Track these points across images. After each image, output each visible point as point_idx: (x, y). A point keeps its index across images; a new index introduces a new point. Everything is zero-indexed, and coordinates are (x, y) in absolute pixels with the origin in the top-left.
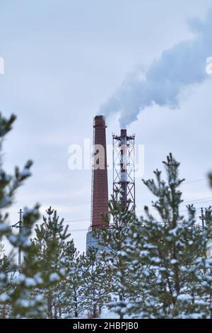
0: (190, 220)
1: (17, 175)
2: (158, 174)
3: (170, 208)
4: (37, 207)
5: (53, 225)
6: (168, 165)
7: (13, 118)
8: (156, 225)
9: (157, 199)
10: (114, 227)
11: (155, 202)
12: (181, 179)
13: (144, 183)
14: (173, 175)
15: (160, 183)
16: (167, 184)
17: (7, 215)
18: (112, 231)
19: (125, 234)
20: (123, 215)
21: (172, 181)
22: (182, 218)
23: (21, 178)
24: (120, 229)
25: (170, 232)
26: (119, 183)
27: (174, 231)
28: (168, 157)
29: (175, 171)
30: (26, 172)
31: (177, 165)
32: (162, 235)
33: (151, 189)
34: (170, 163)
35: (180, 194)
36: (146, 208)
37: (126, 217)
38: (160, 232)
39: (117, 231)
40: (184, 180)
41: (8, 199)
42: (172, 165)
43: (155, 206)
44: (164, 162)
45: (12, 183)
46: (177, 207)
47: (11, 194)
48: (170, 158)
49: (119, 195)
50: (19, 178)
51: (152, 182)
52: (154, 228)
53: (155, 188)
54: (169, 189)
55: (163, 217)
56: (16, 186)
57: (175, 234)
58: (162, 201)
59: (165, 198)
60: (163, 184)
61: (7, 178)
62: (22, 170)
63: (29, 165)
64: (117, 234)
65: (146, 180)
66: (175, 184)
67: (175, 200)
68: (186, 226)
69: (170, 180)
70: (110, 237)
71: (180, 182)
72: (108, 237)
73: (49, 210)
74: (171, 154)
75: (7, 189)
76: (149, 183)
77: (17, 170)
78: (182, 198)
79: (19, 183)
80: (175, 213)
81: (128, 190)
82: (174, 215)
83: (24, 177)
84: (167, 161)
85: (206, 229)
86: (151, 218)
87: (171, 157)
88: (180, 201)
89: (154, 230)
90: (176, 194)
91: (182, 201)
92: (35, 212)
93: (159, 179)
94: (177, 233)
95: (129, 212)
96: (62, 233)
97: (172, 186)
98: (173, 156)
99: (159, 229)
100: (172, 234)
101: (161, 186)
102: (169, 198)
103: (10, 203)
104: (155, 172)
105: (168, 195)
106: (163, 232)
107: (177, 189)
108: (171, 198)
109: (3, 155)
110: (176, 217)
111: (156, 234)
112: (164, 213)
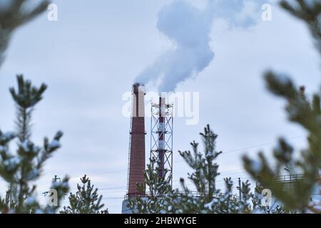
0: (226, 194)
1: (46, 146)
2: (195, 146)
3: (206, 181)
4: (66, 180)
5: (87, 195)
6: (206, 137)
7: (43, 88)
8: (191, 199)
9: (193, 171)
10: (149, 198)
11: (191, 174)
12: (218, 151)
13: (181, 154)
14: (210, 147)
15: (196, 155)
16: (204, 157)
17: (34, 187)
18: (148, 201)
19: (161, 205)
20: (159, 185)
21: (209, 154)
22: (218, 191)
23: (50, 149)
24: (155, 199)
25: (206, 206)
26: (156, 151)
27: (209, 205)
28: (205, 129)
29: (212, 143)
30: (56, 143)
31: (214, 137)
32: (198, 208)
33: (187, 161)
34: (208, 135)
35: (216, 167)
36: (182, 180)
37: (162, 187)
38: (196, 205)
39: (152, 202)
40: (221, 152)
41: (35, 171)
42: (209, 137)
43: (191, 178)
44: (201, 134)
45: (40, 155)
46: (214, 181)
47: (39, 166)
48: (207, 130)
49: (156, 165)
50: (48, 150)
51: (189, 154)
52: (189, 201)
53: (191, 160)
54: (206, 162)
55: (199, 190)
56: (45, 158)
57: (210, 208)
58: (198, 174)
59: (202, 171)
60: (200, 156)
61: (35, 150)
62: (51, 141)
63: (59, 136)
64: (152, 204)
65: (182, 151)
66: (212, 156)
67: (212, 173)
68: (222, 200)
69: (207, 152)
70: (145, 207)
71: (217, 154)
72: (143, 207)
73: (84, 178)
74: (208, 126)
75: (35, 161)
76: (185, 155)
77: (46, 140)
78: (218, 171)
79: (48, 155)
80: (211, 187)
81: (165, 159)
82: (210, 189)
83: (54, 149)
84: (204, 133)
85: (242, 203)
86: (187, 191)
87: (209, 129)
88: (216, 174)
89: (189, 203)
90: (212, 167)
91: (219, 174)
92: (64, 184)
93: (195, 151)
94: (213, 207)
95: (165, 183)
96: (95, 202)
97: (209, 159)
98: (210, 128)
99: (195, 202)
100: (208, 208)
101: (198, 158)
102: (206, 171)
103: (38, 176)
104: (191, 144)
105: (204, 168)
106: (198, 205)
107: (214, 162)
108: (208, 171)
109: (32, 125)
110: (212, 190)
111: (191, 207)
112: (200, 186)
